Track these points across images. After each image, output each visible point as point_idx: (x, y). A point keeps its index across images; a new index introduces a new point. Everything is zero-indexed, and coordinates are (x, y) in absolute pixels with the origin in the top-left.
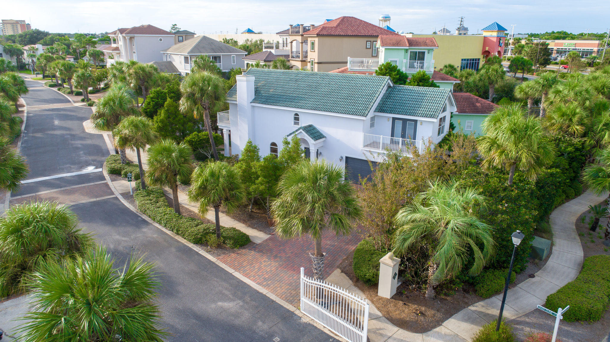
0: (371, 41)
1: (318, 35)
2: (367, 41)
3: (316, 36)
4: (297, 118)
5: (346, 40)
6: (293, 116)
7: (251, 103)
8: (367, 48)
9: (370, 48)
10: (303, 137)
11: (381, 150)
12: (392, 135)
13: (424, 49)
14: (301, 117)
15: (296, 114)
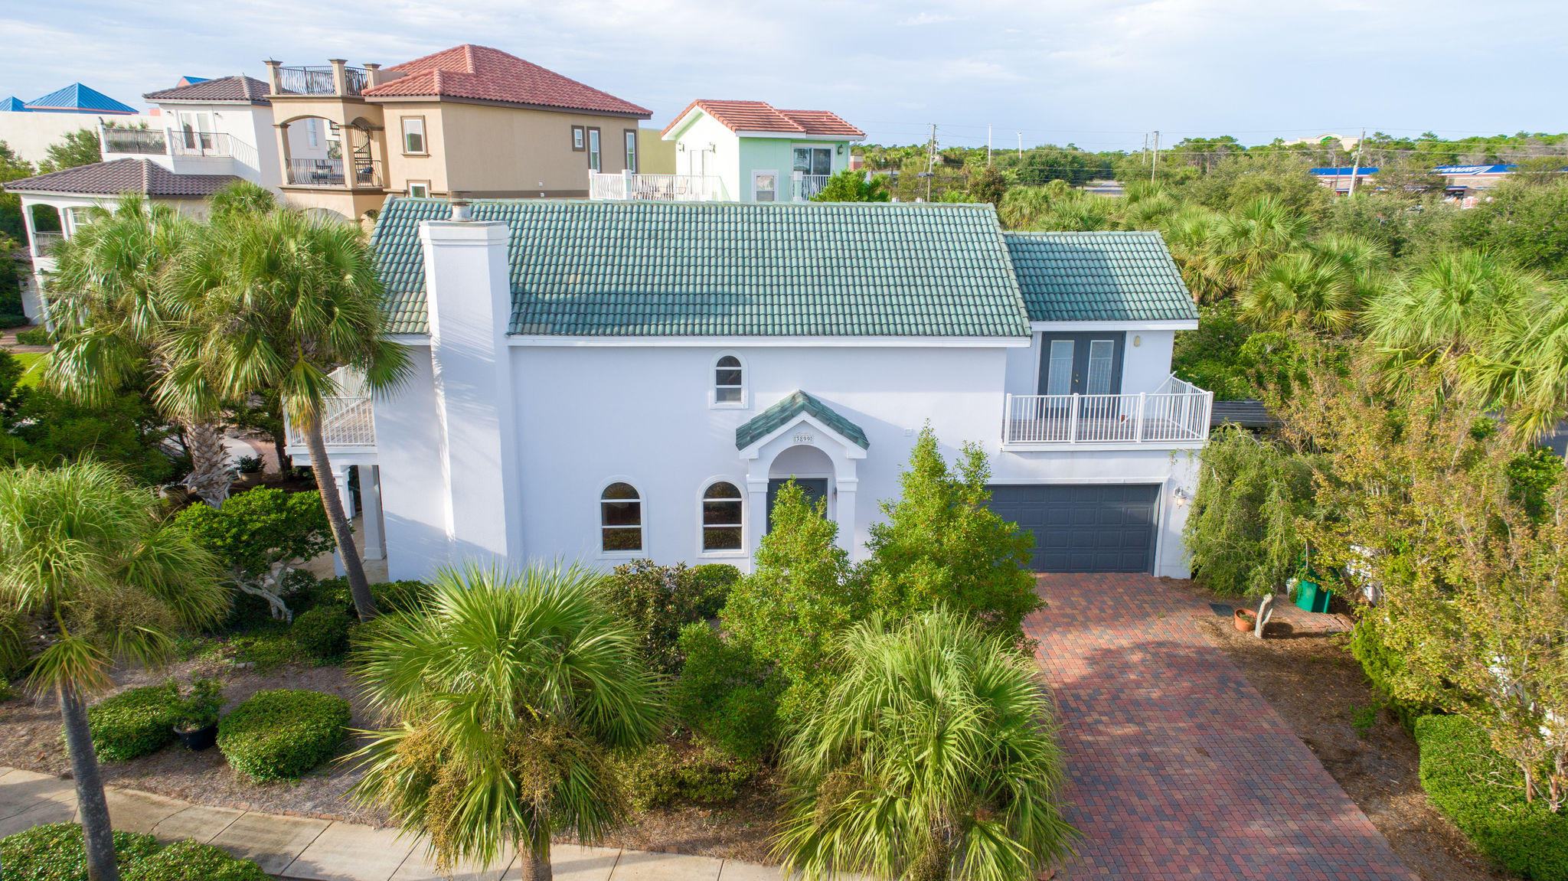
0: (582, 128)
1: (447, 98)
2: (574, 127)
3: (438, 98)
4: (729, 376)
5: (522, 120)
6: (711, 369)
7: (509, 334)
8: (575, 149)
9: (583, 150)
10: (805, 443)
11: (1072, 440)
12: (1043, 389)
13: (825, 142)
14: (747, 368)
15: (731, 361)
